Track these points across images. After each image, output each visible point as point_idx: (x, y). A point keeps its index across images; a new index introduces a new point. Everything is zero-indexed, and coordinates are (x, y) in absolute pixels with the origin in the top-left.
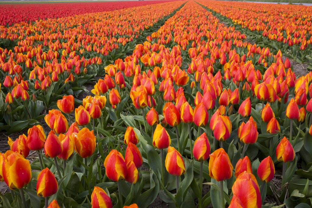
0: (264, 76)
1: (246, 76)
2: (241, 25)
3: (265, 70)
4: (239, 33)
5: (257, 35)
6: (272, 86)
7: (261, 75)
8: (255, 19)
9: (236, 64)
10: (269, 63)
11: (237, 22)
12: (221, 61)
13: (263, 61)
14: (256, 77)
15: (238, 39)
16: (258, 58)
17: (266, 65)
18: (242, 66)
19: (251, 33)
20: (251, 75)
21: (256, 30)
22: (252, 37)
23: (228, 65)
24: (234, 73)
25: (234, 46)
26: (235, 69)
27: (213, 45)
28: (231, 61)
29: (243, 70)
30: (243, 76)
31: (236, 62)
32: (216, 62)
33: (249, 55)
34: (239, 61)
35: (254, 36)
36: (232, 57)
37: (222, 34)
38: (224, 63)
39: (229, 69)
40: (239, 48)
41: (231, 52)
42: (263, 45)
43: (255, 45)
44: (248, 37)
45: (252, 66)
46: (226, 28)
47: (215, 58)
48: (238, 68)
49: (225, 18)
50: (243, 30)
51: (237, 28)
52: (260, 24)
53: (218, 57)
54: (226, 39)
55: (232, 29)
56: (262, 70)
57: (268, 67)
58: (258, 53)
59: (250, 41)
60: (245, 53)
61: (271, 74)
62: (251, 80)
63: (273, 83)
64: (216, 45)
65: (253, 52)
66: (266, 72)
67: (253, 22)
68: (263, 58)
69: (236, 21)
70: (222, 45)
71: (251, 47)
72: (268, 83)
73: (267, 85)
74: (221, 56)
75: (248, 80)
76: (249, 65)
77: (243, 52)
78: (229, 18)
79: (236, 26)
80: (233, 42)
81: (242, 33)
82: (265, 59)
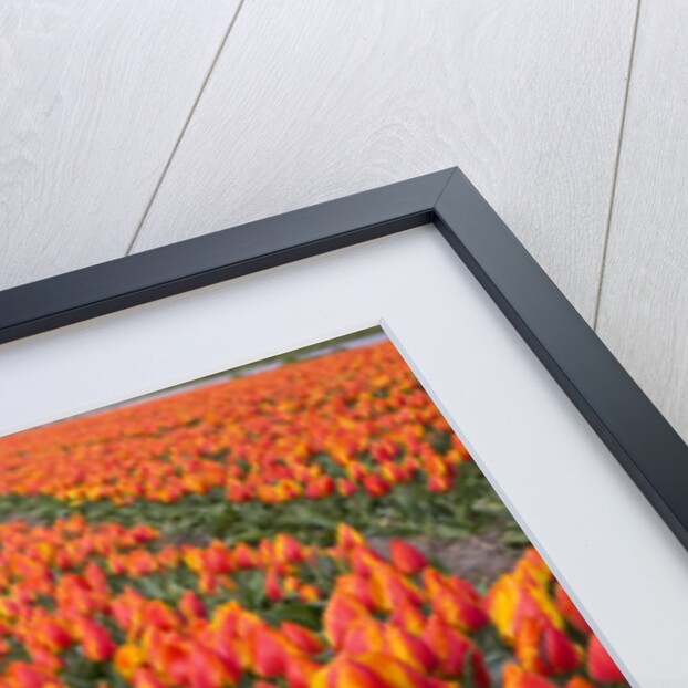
0: (328, 635)
1: (245, 660)
2: (103, 498)
3: (317, 613)
4: (112, 527)
5: (203, 511)
6: (386, 656)
7: (314, 636)
8: (159, 458)
9: (168, 638)
10: (321, 581)
11: (83, 495)
12: (91, 649)
13: (289, 586)
14: (291, 651)
15: (124, 550)
16: (260, 584)
17: (310, 594)
18: (201, 636)
19: (173, 512)
20: (265, 652)
21: (187, 493)
22: (185, 523)
23: (129, 655)
24: (179, 668)
25: (117, 581)
26: (175, 654)
27: (13, 607)
28: (139, 635)
29: (217, 645)
30: (230, 666)
31: (165, 628)
32: (69, 661)
33: (212, 585)
34: (172, 620)
35: (191, 514)
36: (136, 620)
37: (36, 558)
38: (109, 652)
39: (146, 666)
40: (146, 582)
41: (116, 604)
42: (253, 533)
43: (216, 543)
44: (168, 527)
45: (251, 619)
46: (39, 531)
47: (54, 647)
48: (187, 646)
49: (16, 499)
50: (125, 511)
51: (93, 514)
52: (196, 468)
53: (66, 641)
54: (67, 567)
55: (73, 526)
56: (305, 617)
57: (324, 596)
58: (247, 567)
59: (186, 539)
60: (187, 587)
61: (353, 615)
62: (277, 669)
63: (386, 644)
64: (30, 603)
65: (224, 569)
66: (329, 617)
67: (157, 470)
68: (282, 574)
69: (72, 494)
70: (61, 593)
71: (204, 557)
72: (363, 649)
73: (363, 659)
74: (78, 631)
75: (259, 670)
76: (232, 620)
77: (174, 588)
78: (32, 493)
79: (83, 510)
80: (102, 568)
81: (126, 523)
82: (294, 575)
